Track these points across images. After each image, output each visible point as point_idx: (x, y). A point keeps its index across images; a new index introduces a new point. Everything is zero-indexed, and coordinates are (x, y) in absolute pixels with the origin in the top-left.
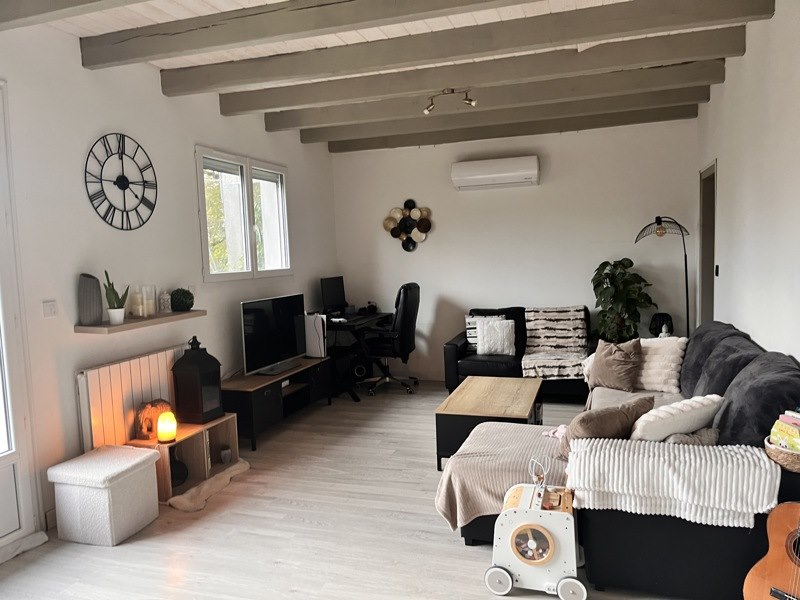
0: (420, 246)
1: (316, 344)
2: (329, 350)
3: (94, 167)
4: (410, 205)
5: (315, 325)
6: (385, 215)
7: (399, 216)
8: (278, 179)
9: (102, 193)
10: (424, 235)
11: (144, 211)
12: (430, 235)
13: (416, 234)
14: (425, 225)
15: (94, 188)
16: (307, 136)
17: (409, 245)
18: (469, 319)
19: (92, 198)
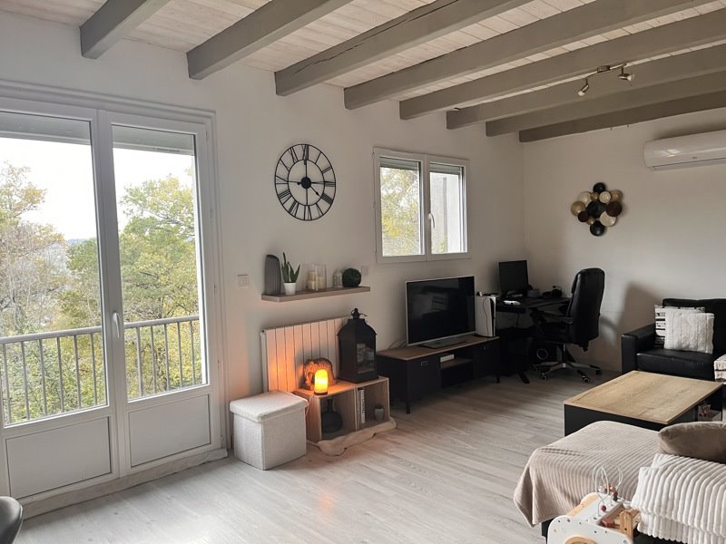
0: (609, 231)
3: (282, 172)
4: (600, 188)
5: (484, 306)
6: (574, 200)
7: (586, 200)
8: (460, 171)
9: (288, 192)
10: (612, 220)
11: (323, 205)
12: (623, 219)
13: (605, 218)
14: (616, 209)
15: (281, 188)
16: (493, 129)
17: (598, 229)
18: (658, 310)
19: (280, 196)
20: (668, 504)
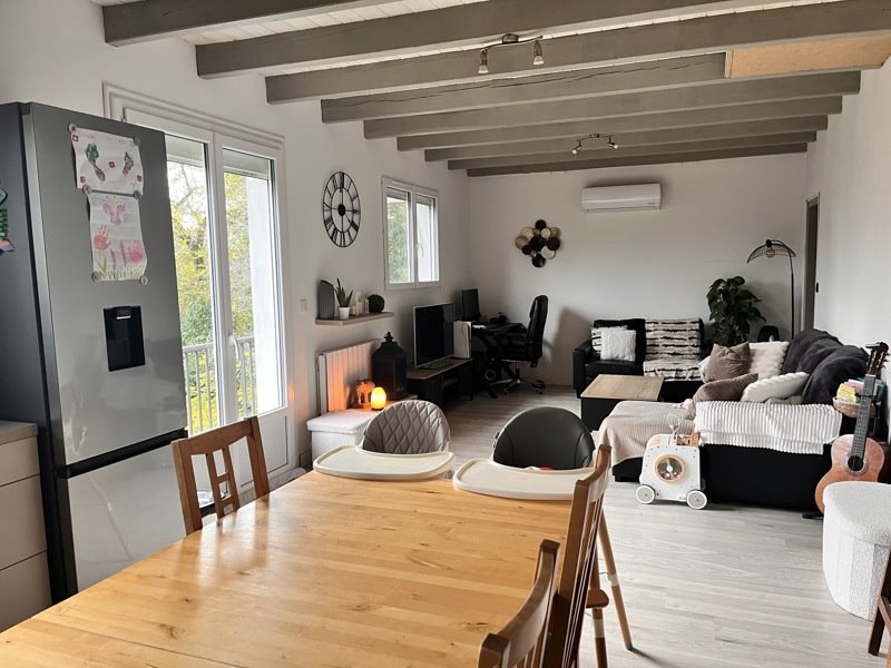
0: (548, 262)
1: (463, 347)
2: (473, 353)
3: (327, 201)
4: (541, 225)
5: (462, 329)
6: (518, 234)
7: (530, 235)
8: (430, 202)
9: (331, 218)
10: (553, 253)
11: (352, 231)
12: (559, 253)
13: (545, 252)
14: (555, 244)
15: (327, 214)
16: (452, 166)
17: (539, 262)
18: (594, 331)
19: (326, 223)
20: (720, 423)
